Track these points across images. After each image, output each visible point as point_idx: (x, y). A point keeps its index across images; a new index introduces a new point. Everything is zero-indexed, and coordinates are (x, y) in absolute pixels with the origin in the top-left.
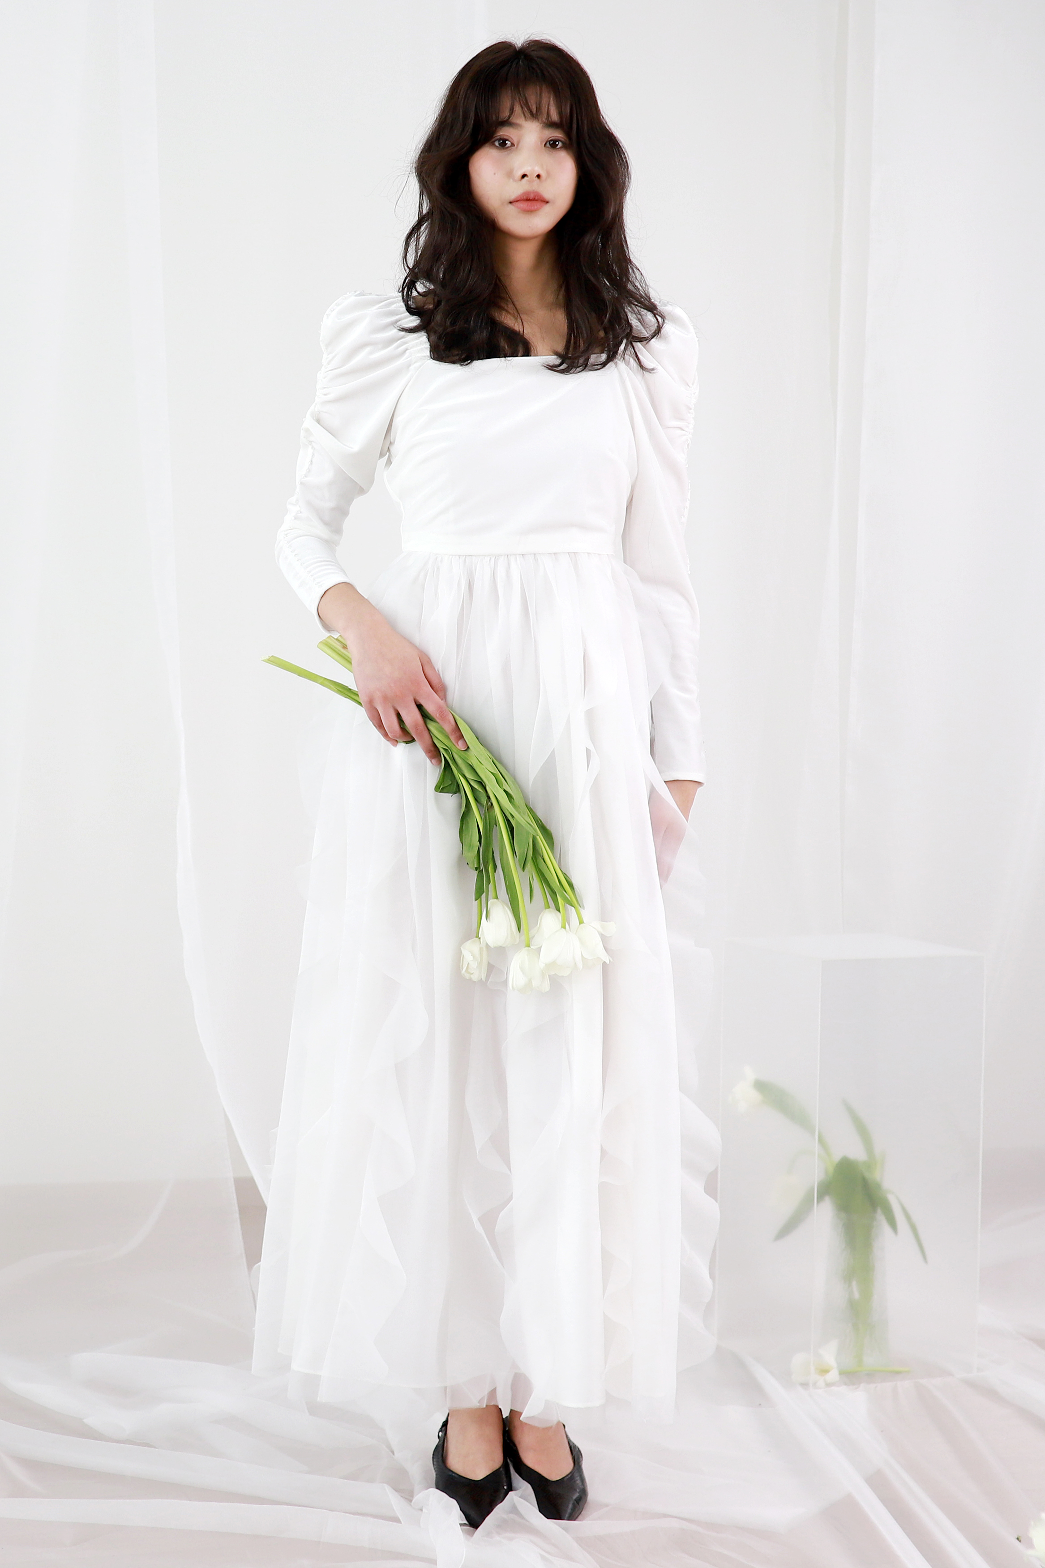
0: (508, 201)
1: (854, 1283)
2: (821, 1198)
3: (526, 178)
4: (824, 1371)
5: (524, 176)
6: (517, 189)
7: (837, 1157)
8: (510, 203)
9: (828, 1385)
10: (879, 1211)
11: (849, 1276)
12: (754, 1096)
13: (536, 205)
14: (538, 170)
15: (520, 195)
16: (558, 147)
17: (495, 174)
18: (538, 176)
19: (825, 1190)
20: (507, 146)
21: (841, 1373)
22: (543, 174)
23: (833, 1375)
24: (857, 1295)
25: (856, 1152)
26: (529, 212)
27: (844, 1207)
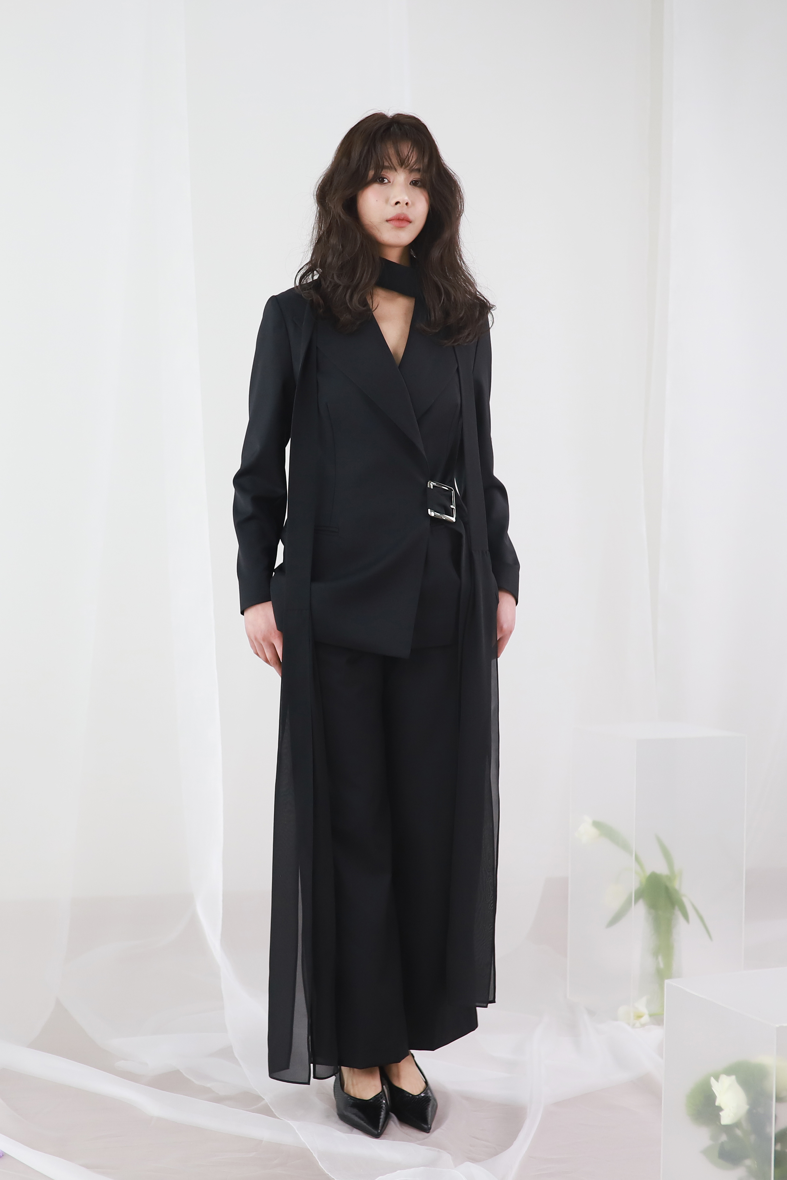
0: (385, 220)
1: (660, 958)
2: (636, 901)
3: (398, 205)
4: (639, 1017)
5: (397, 203)
6: (392, 212)
7: (648, 872)
8: (387, 221)
9: (643, 1025)
10: (677, 908)
11: (656, 953)
12: (593, 831)
13: (404, 224)
14: (406, 199)
15: (394, 217)
16: (418, 185)
17: (377, 201)
18: (407, 204)
19: (640, 895)
20: (385, 182)
21: (651, 1016)
22: (410, 203)
23: (646, 1019)
24: (662, 965)
25: (661, 868)
26: (400, 228)
27: (653, 906)
